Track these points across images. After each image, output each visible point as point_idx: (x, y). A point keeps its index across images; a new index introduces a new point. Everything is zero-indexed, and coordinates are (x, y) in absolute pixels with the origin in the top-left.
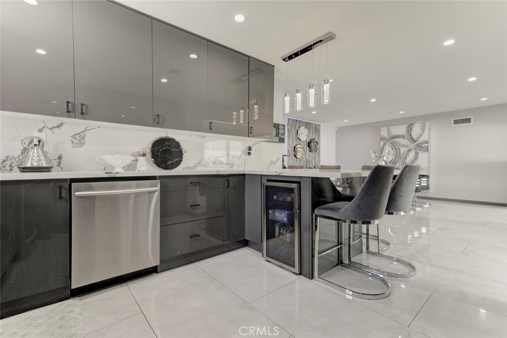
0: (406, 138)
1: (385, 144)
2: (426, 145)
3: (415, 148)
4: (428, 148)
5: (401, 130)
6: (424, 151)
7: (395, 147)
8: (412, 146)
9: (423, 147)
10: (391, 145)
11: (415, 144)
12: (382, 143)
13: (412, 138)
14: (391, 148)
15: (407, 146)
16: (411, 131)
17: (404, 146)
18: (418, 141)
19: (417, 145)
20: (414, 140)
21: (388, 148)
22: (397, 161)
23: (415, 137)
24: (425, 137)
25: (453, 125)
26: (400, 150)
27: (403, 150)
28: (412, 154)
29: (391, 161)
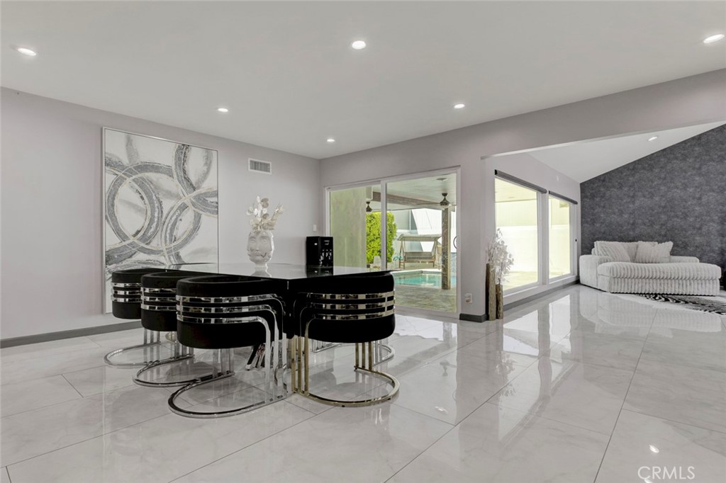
0: (175, 176)
1: (118, 183)
2: (214, 199)
3: (194, 205)
4: (217, 207)
5: (162, 153)
6: (210, 212)
7: (148, 192)
8: (188, 198)
9: (207, 203)
10: (137, 187)
11: (195, 193)
12: (109, 178)
13: (188, 180)
14: (139, 195)
15: (178, 197)
16: (185, 161)
17: (170, 194)
18: (199, 188)
19: (198, 197)
20: (191, 184)
21: (127, 192)
22: (155, 233)
23: (193, 179)
24: (208, 185)
25: (250, 170)
26: (160, 203)
27: (168, 204)
28: (188, 216)
29: (138, 232)
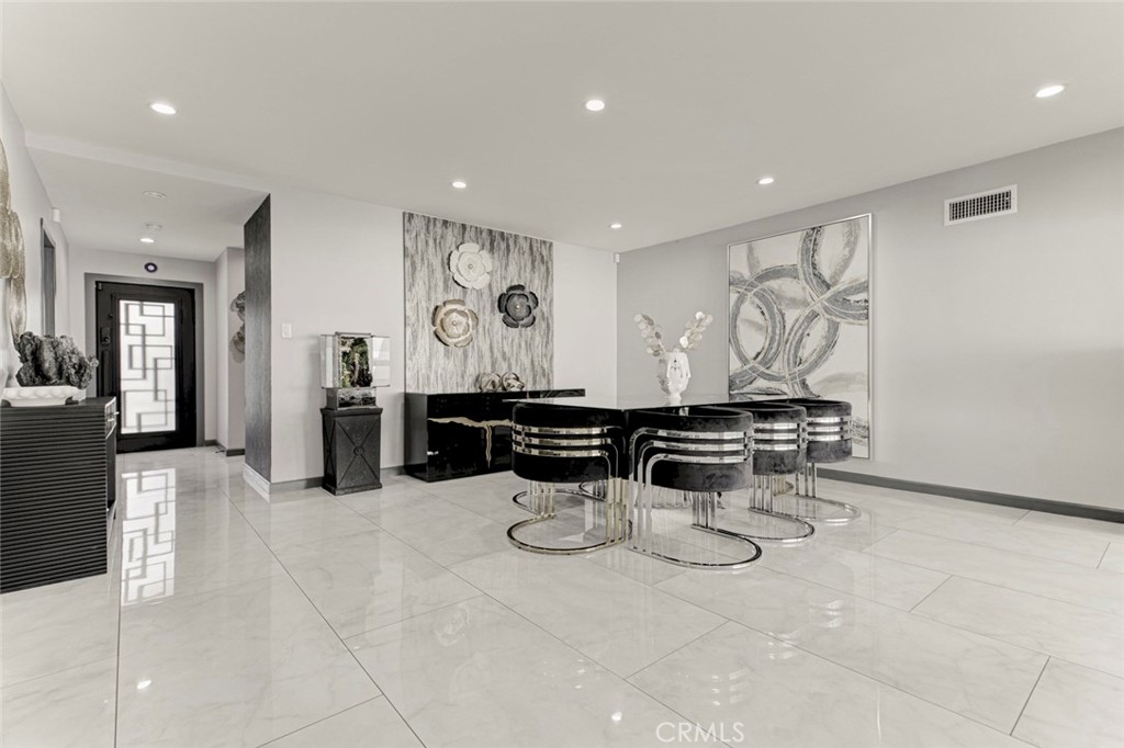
0: (802, 276)
1: (741, 300)
2: (862, 296)
3: (826, 310)
4: (867, 308)
5: (784, 251)
6: (854, 317)
7: (769, 304)
8: (820, 301)
9: (851, 304)
10: (757, 301)
11: (829, 294)
12: (734, 297)
13: (818, 276)
14: (759, 311)
15: (805, 304)
16: (814, 251)
17: (794, 302)
18: (835, 283)
19: (834, 300)
20: (824, 282)
21: (749, 311)
22: (776, 354)
23: (826, 273)
24: (856, 271)
25: (948, 222)
26: (783, 315)
27: (792, 315)
28: (819, 329)
29: (759, 354)
